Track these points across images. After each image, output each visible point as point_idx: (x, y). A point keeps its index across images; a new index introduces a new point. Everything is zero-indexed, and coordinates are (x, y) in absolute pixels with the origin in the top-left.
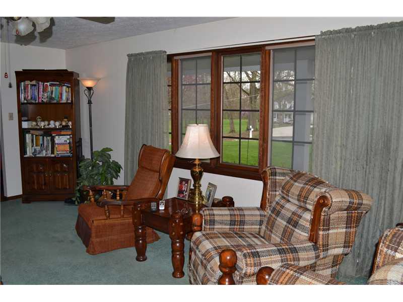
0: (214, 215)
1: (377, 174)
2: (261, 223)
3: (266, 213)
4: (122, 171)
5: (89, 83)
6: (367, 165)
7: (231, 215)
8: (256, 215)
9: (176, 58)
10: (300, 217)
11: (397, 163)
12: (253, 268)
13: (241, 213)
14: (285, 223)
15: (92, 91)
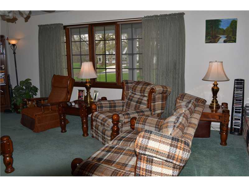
0: (102, 104)
1: (171, 80)
2: (123, 106)
3: (125, 102)
4: (39, 91)
5: (13, 42)
6: (167, 77)
7: (109, 103)
8: (120, 103)
9: (67, 27)
10: (142, 99)
11: (179, 75)
12: (127, 119)
13: (114, 102)
14: (135, 103)
15: (15, 47)
